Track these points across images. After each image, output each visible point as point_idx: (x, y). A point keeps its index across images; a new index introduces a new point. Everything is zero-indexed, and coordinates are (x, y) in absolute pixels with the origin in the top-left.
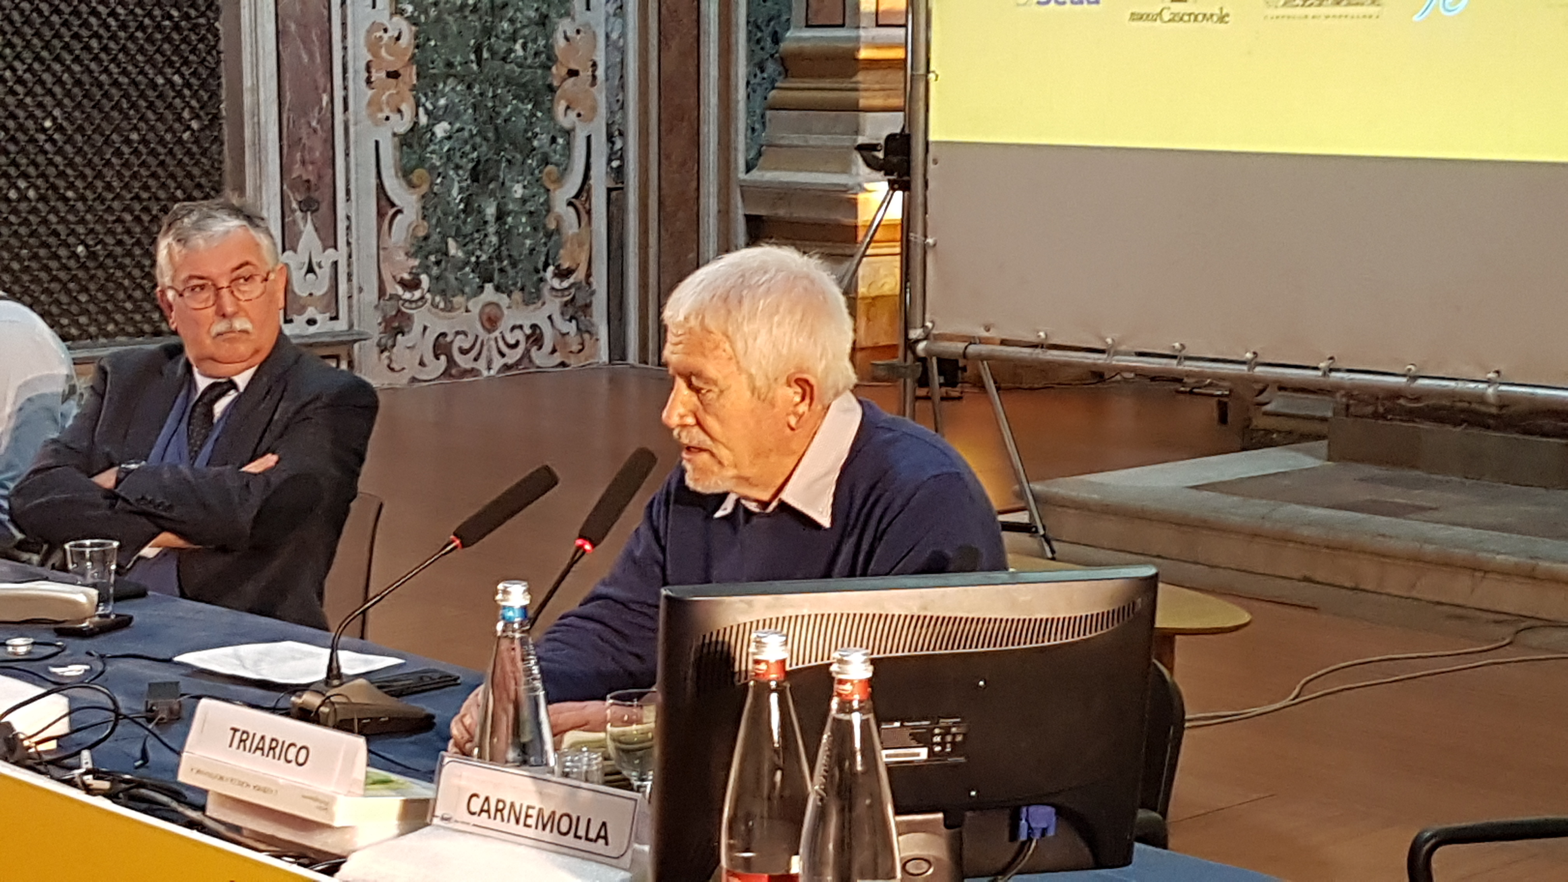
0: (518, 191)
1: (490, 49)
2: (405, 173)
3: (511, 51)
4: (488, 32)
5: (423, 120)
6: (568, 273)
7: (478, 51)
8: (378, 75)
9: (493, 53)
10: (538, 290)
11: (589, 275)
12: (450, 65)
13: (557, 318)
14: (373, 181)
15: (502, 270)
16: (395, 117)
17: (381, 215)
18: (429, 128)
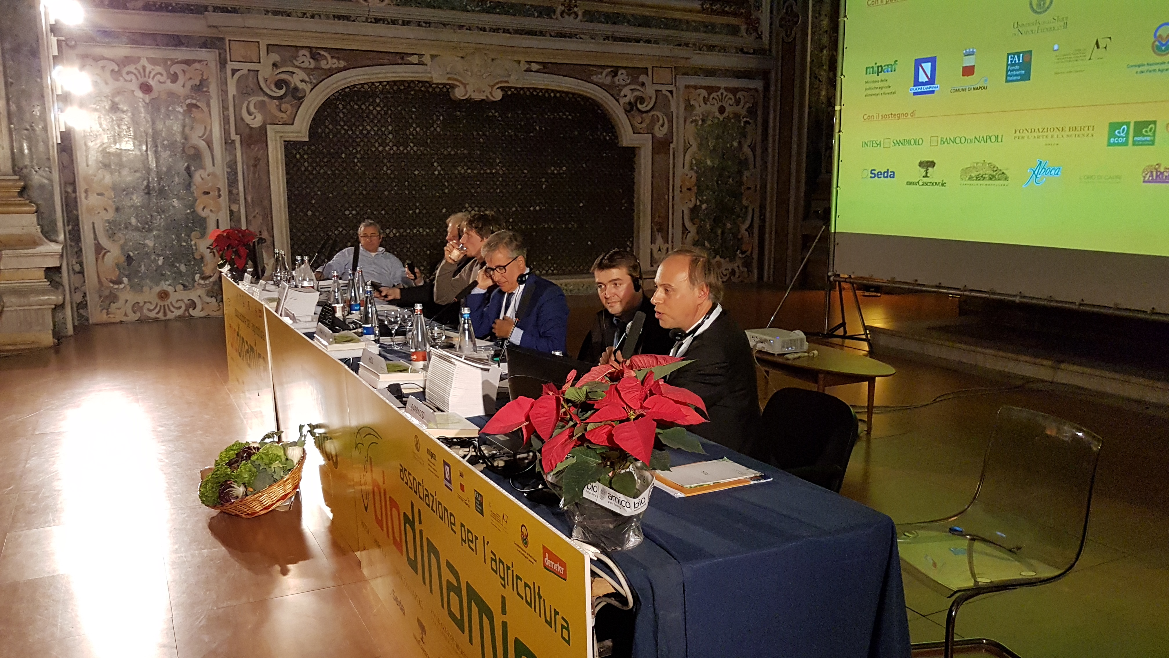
0: (729, 226)
1: (721, 181)
2: (692, 220)
3: (728, 181)
5: (698, 203)
6: (745, 252)
7: (717, 181)
8: (684, 189)
10: (734, 258)
11: (752, 253)
12: (707, 186)
13: (740, 267)
14: (681, 223)
15: (722, 251)
16: (689, 202)
17: (683, 233)
18: (700, 206)
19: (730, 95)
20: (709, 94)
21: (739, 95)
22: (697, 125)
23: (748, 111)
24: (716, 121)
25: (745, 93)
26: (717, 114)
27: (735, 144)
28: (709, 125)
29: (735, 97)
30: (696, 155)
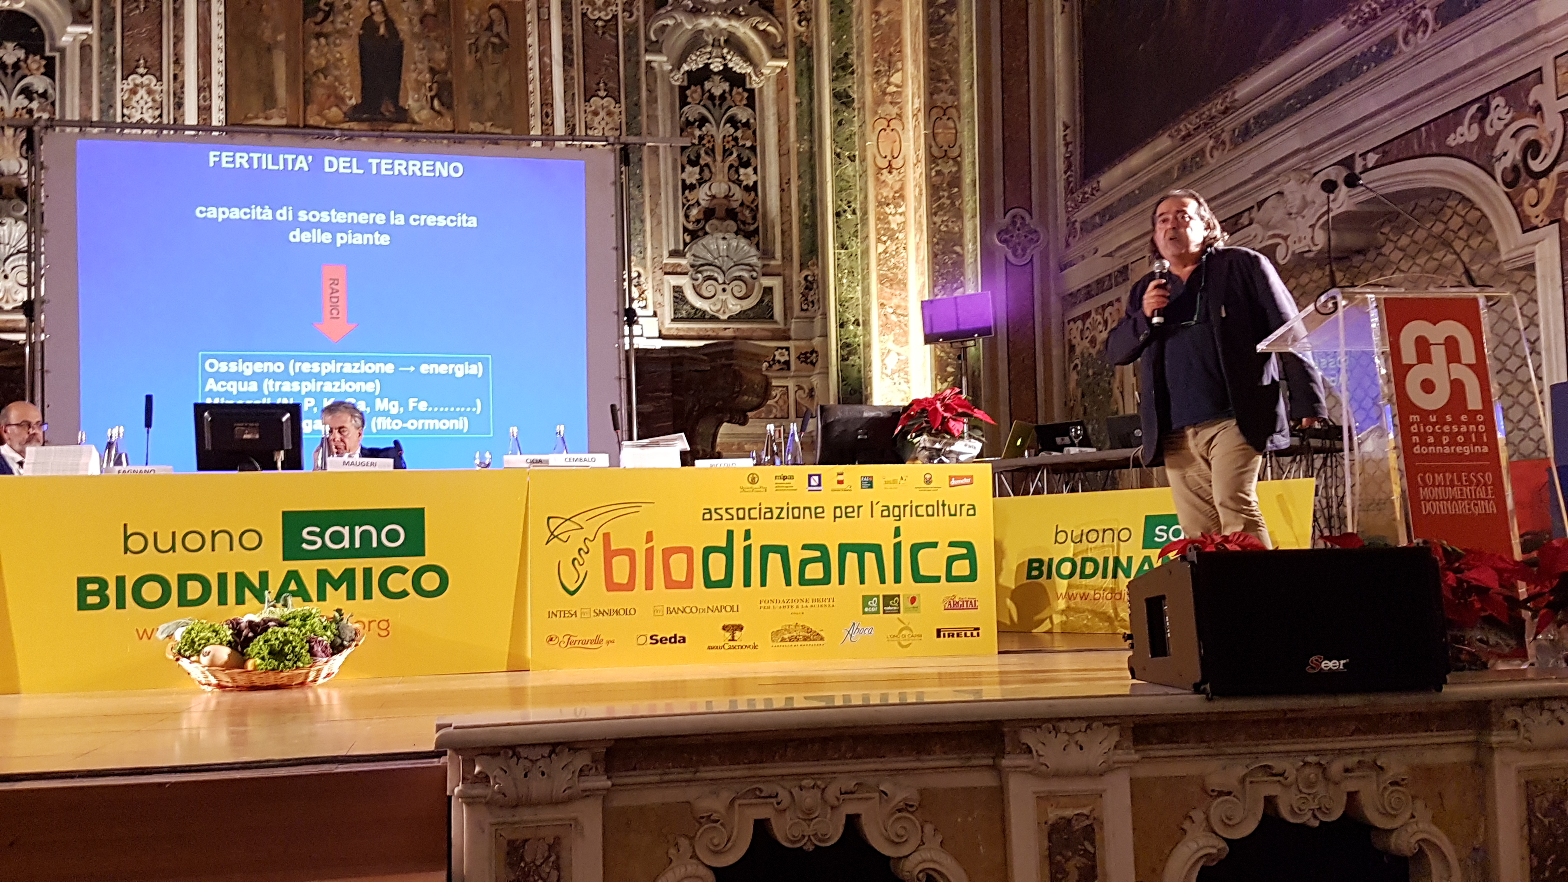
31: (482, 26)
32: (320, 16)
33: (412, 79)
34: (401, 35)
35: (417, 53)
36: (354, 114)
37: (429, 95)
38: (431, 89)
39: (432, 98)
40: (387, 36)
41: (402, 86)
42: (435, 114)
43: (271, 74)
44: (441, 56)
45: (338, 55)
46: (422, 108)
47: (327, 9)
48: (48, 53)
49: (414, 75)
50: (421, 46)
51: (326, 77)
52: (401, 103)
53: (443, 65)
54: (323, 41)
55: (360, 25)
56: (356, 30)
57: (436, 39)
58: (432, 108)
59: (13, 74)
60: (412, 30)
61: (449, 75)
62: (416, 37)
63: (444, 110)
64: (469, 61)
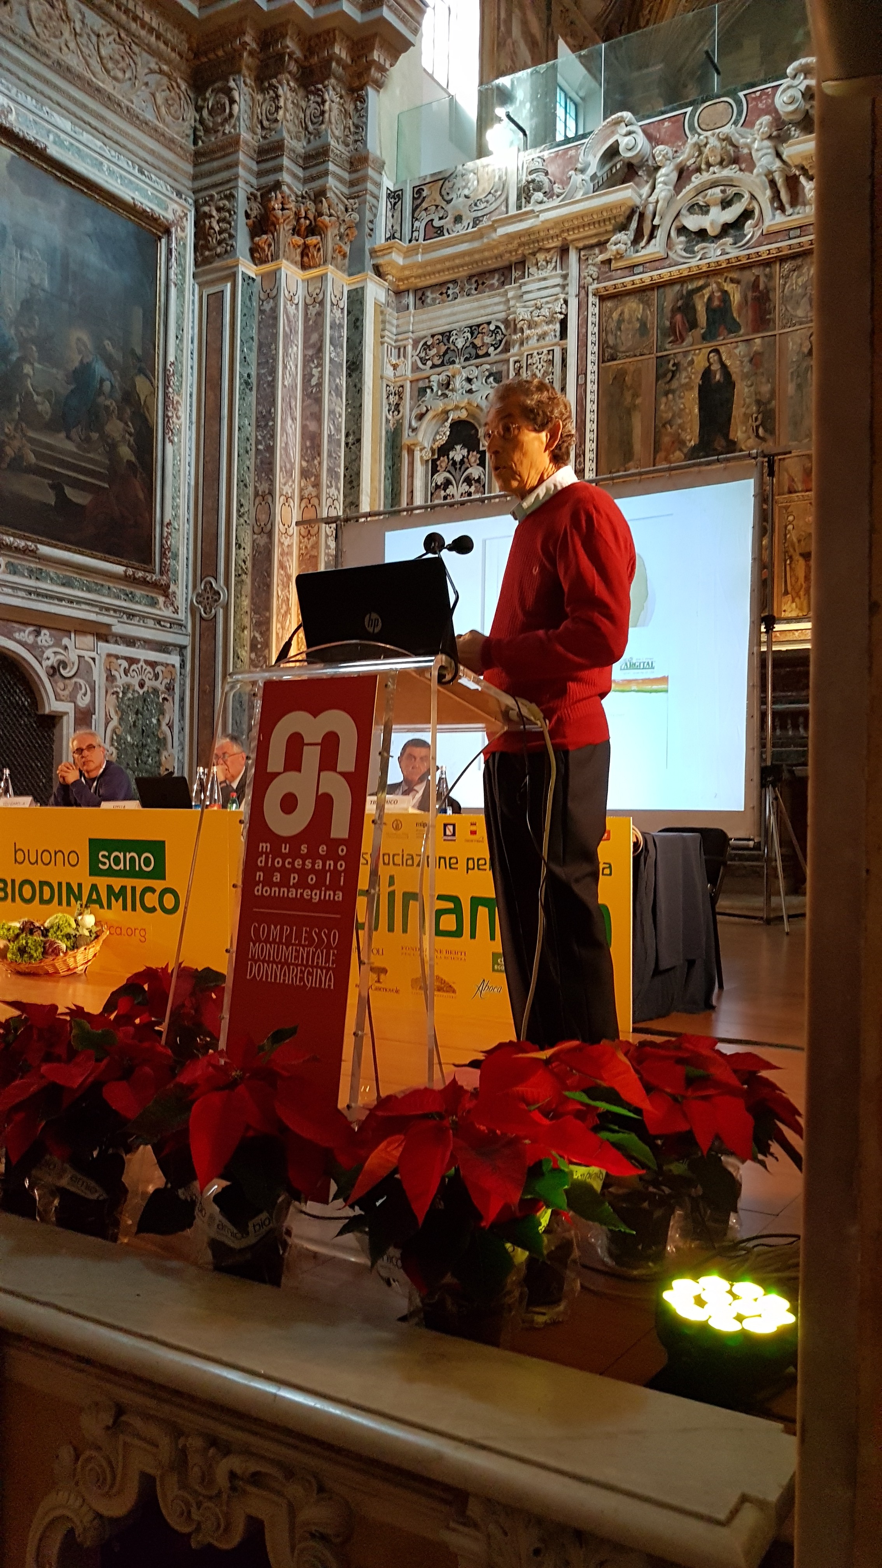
4: (140, 754)
7: (137, 760)
9: (142, 761)
12: (128, 765)
19: (149, 669)
20: (129, 667)
21: (158, 669)
22: (118, 697)
23: (166, 688)
24: (136, 695)
25: (163, 669)
26: (137, 688)
27: (154, 721)
28: (129, 699)
29: (154, 670)
30: (117, 731)
31: (803, 353)
32: (670, 375)
33: (741, 415)
34: (734, 377)
35: (746, 390)
36: (694, 453)
37: (755, 425)
38: (756, 419)
39: (757, 427)
40: (722, 380)
41: (732, 420)
42: (760, 441)
43: (629, 433)
44: (766, 389)
45: (682, 406)
46: (749, 438)
47: (674, 368)
48: (481, 449)
49: (743, 410)
50: (749, 383)
51: (671, 427)
52: (731, 437)
53: (768, 396)
54: (670, 396)
55: (700, 376)
56: (697, 380)
57: (763, 374)
58: (758, 436)
59: (460, 468)
60: (742, 371)
61: (773, 402)
62: (745, 376)
63: (768, 436)
64: (791, 388)
